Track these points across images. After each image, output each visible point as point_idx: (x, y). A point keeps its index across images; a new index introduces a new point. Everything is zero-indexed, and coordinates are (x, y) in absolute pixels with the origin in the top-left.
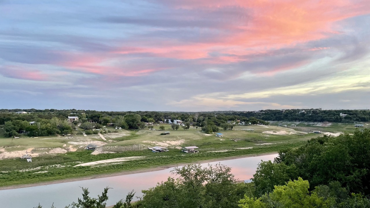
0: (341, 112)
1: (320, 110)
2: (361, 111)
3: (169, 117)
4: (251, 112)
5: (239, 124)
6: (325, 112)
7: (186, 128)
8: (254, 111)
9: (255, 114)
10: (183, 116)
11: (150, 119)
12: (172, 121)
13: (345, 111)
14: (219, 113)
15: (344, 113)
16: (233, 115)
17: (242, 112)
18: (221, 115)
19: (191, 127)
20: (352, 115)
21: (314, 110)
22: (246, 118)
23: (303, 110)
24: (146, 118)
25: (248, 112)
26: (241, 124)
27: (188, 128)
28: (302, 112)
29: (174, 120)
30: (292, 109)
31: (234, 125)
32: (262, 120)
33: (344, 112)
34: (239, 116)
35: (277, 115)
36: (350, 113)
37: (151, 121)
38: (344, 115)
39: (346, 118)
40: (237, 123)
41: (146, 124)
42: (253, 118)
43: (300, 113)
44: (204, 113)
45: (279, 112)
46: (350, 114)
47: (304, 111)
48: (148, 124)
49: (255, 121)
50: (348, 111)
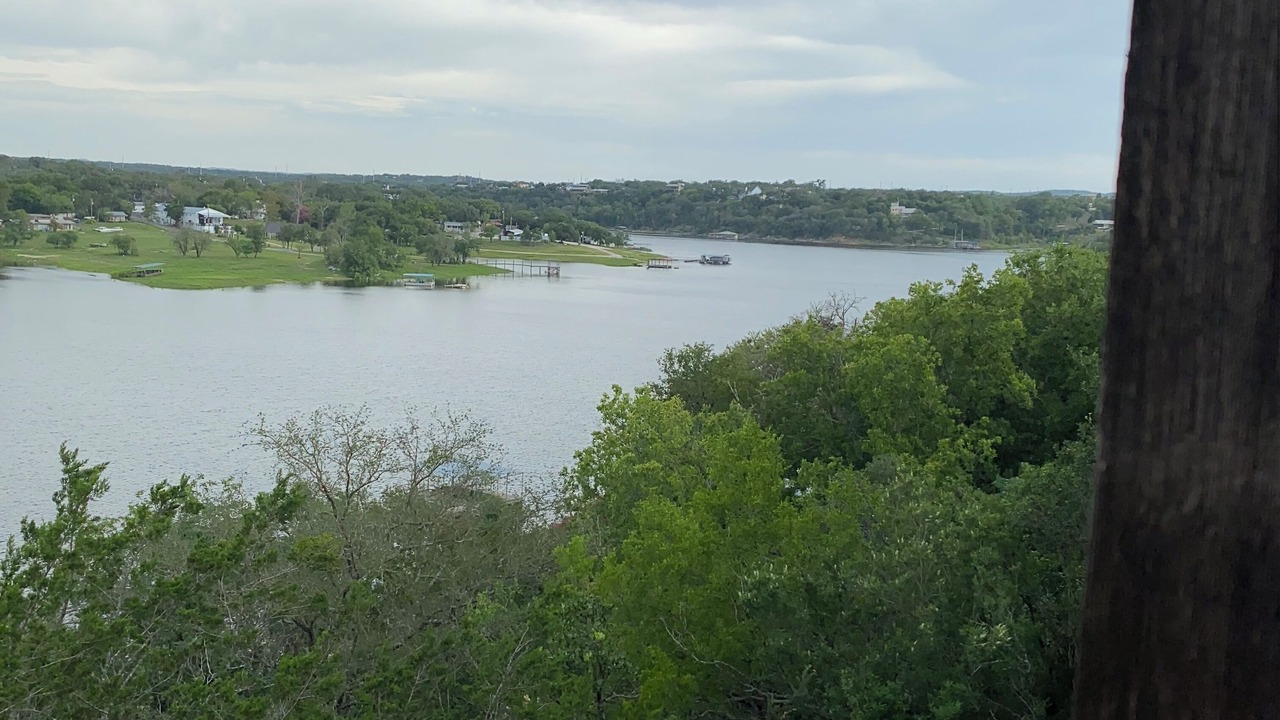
0: (895, 200)
1: (817, 189)
2: (968, 196)
3: (159, 192)
4: (552, 187)
5: (496, 237)
6: (837, 196)
7: (247, 249)
8: (563, 184)
9: (568, 194)
10: (230, 191)
11: (59, 199)
12: (176, 214)
13: (910, 194)
14: (406, 187)
15: (905, 201)
16: (473, 197)
17: (510, 185)
18: (414, 192)
19: (273, 245)
20: (933, 214)
21: (797, 186)
22: (528, 213)
23: (753, 185)
24: (37, 190)
25: (537, 186)
26: (507, 238)
27: (257, 250)
28: (749, 194)
29: (187, 209)
30: (710, 182)
31: (475, 244)
32: (594, 225)
33: (907, 198)
34: (498, 204)
35: (652, 206)
36: (928, 203)
37: (64, 209)
38: (905, 210)
39: (911, 224)
40: (489, 233)
41: (40, 223)
42: (561, 212)
43: (741, 197)
44: (333, 182)
45: (661, 192)
46: (928, 209)
47: (757, 191)
48: (48, 221)
49: (566, 230)
50: (923, 195)
